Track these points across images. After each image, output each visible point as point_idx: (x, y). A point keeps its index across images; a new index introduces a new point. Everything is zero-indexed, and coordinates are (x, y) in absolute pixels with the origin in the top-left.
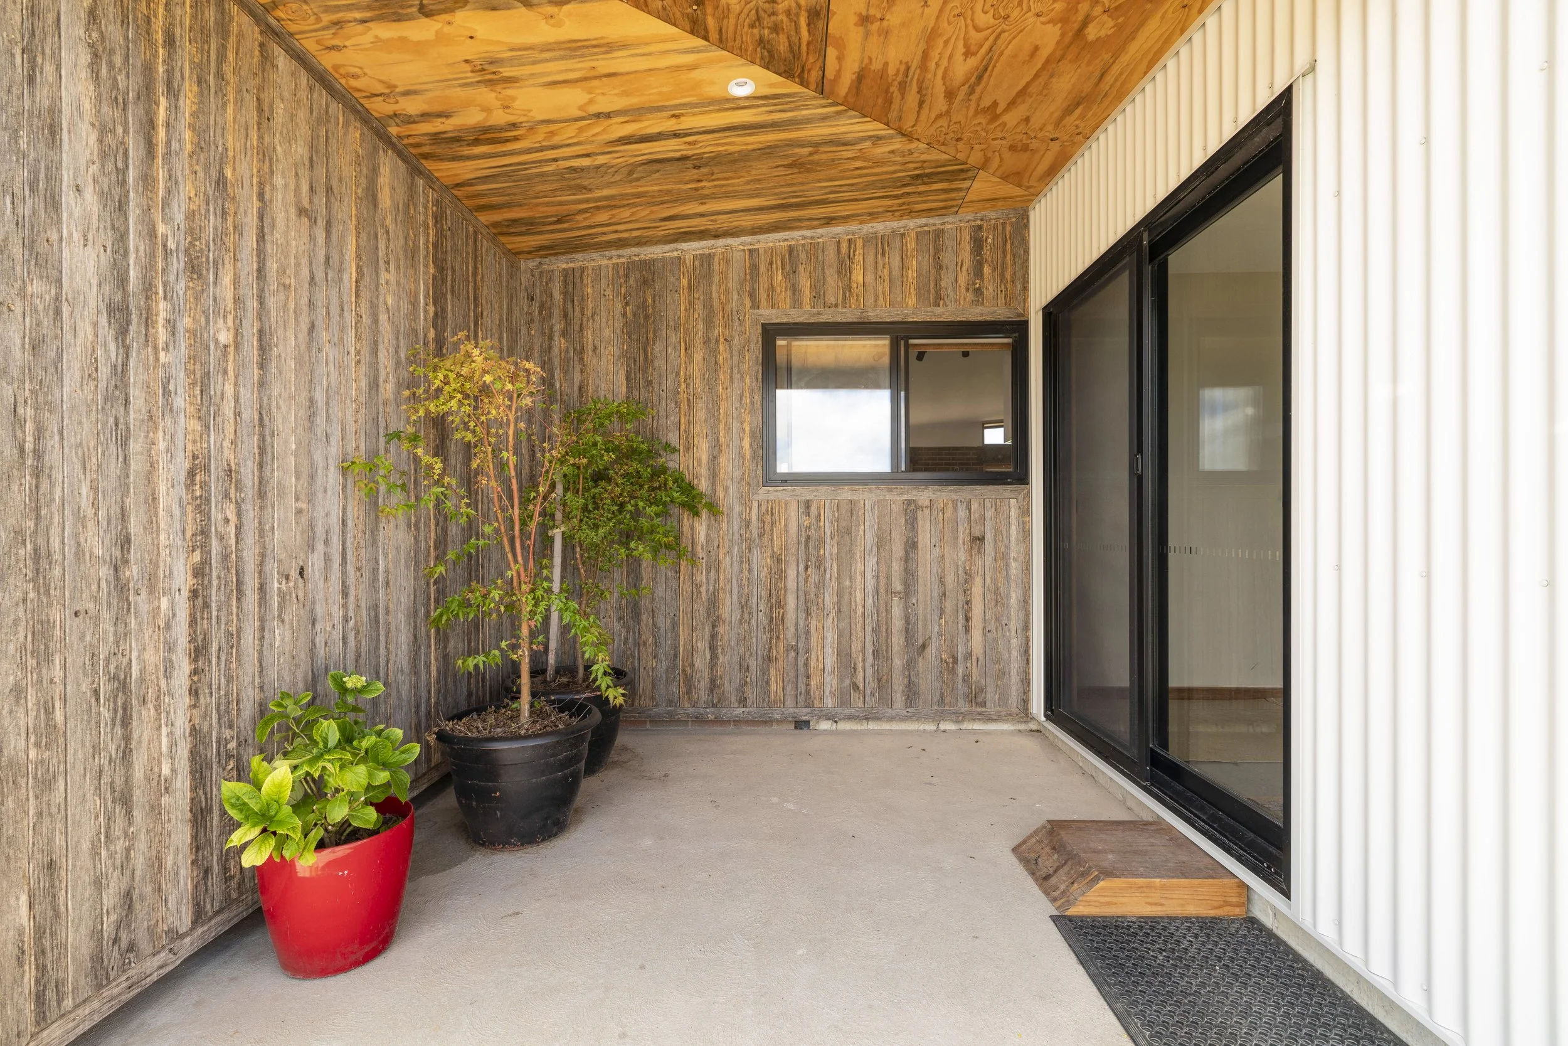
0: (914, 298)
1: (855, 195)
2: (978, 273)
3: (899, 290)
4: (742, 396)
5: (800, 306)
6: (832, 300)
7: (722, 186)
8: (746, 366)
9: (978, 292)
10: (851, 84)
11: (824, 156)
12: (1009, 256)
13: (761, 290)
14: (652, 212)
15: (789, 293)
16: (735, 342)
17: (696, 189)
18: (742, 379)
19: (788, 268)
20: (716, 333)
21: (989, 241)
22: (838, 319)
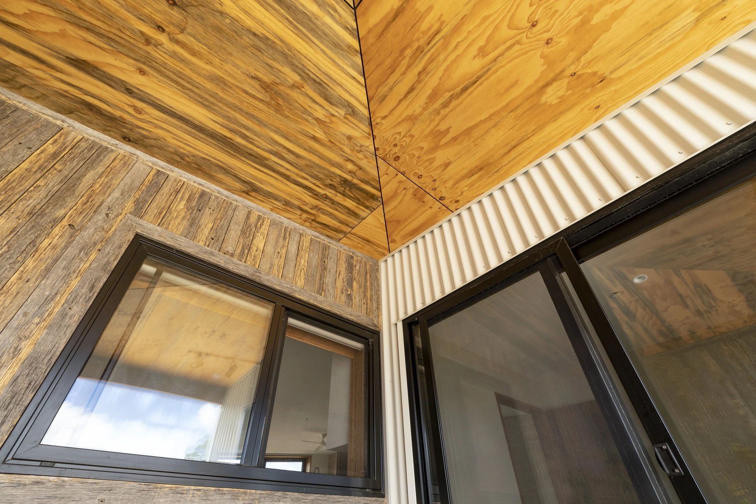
0: (303, 281)
1: (292, 172)
2: (350, 284)
3: (292, 269)
4: (48, 300)
5: (194, 238)
6: (230, 249)
7: (182, 60)
8: (84, 266)
9: (349, 296)
10: (389, 13)
11: (301, 99)
12: (368, 283)
13: (154, 205)
14: (63, 34)
15: (185, 223)
16: (86, 234)
17: (148, 41)
18: (66, 279)
19: (194, 204)
20: (60, 213)
21: (357, 268)
22: (230, 267)
